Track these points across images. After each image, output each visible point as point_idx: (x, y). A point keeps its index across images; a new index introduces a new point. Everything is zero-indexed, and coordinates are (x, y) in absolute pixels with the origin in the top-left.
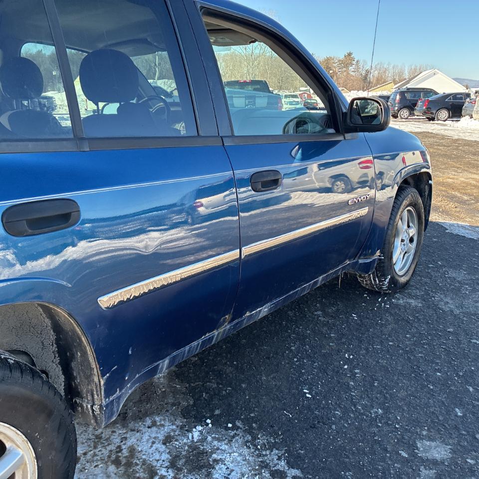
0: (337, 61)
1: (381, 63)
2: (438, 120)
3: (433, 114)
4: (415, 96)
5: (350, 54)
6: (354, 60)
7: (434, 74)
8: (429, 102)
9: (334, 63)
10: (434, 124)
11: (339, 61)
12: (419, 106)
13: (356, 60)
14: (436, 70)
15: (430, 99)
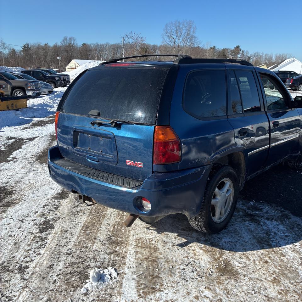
0: (230, 51)
1: (258, 52)
2: (299, 91)
3: (296, 87)
4: (284, 76)
5: (238, 47)
6: (241, 51)
7: (294, 61)
8: (294, 80)
9: (228, 52)
10: (297, 93)
11: (231, 51)
12: (287, 82)
13: (242, 50)
14: (294, 59)
15: (294, 78)
